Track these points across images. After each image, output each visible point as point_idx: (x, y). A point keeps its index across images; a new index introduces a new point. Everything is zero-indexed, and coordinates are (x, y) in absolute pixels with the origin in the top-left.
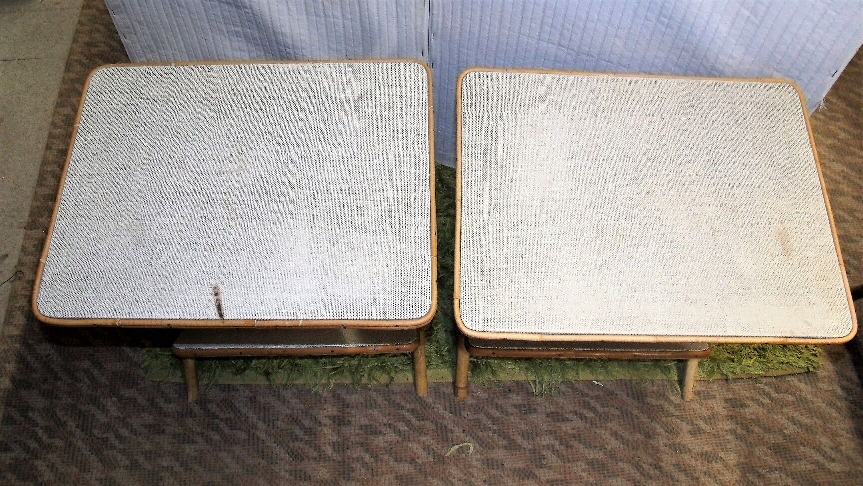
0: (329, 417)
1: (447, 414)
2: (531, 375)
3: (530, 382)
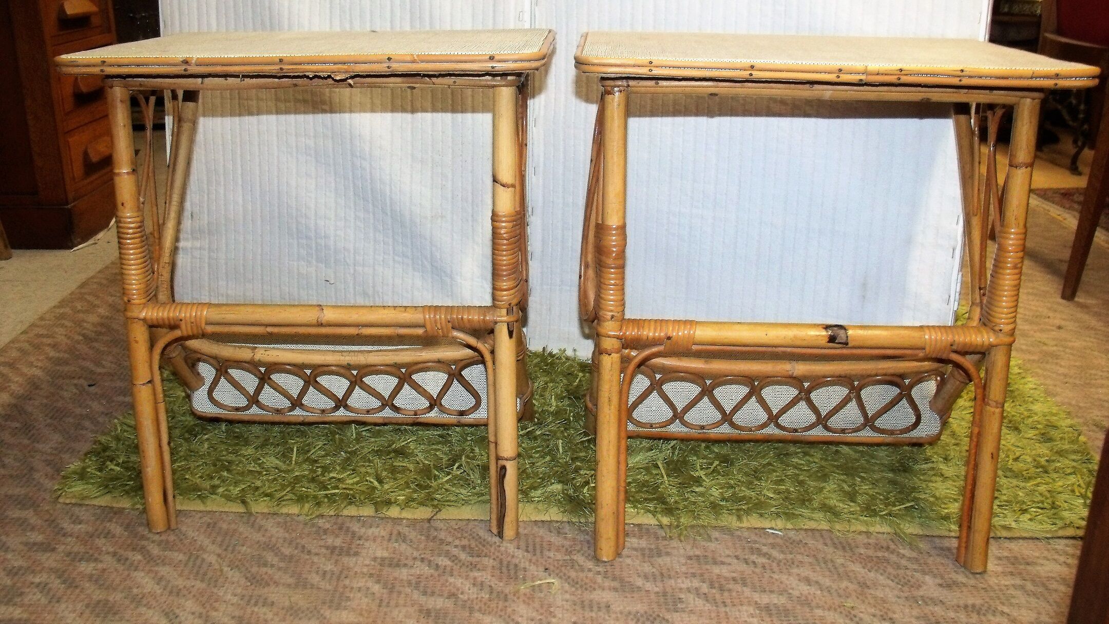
0: (327, 547)
1: (519, 553)
2: (662, 516)
3: (661, 526)
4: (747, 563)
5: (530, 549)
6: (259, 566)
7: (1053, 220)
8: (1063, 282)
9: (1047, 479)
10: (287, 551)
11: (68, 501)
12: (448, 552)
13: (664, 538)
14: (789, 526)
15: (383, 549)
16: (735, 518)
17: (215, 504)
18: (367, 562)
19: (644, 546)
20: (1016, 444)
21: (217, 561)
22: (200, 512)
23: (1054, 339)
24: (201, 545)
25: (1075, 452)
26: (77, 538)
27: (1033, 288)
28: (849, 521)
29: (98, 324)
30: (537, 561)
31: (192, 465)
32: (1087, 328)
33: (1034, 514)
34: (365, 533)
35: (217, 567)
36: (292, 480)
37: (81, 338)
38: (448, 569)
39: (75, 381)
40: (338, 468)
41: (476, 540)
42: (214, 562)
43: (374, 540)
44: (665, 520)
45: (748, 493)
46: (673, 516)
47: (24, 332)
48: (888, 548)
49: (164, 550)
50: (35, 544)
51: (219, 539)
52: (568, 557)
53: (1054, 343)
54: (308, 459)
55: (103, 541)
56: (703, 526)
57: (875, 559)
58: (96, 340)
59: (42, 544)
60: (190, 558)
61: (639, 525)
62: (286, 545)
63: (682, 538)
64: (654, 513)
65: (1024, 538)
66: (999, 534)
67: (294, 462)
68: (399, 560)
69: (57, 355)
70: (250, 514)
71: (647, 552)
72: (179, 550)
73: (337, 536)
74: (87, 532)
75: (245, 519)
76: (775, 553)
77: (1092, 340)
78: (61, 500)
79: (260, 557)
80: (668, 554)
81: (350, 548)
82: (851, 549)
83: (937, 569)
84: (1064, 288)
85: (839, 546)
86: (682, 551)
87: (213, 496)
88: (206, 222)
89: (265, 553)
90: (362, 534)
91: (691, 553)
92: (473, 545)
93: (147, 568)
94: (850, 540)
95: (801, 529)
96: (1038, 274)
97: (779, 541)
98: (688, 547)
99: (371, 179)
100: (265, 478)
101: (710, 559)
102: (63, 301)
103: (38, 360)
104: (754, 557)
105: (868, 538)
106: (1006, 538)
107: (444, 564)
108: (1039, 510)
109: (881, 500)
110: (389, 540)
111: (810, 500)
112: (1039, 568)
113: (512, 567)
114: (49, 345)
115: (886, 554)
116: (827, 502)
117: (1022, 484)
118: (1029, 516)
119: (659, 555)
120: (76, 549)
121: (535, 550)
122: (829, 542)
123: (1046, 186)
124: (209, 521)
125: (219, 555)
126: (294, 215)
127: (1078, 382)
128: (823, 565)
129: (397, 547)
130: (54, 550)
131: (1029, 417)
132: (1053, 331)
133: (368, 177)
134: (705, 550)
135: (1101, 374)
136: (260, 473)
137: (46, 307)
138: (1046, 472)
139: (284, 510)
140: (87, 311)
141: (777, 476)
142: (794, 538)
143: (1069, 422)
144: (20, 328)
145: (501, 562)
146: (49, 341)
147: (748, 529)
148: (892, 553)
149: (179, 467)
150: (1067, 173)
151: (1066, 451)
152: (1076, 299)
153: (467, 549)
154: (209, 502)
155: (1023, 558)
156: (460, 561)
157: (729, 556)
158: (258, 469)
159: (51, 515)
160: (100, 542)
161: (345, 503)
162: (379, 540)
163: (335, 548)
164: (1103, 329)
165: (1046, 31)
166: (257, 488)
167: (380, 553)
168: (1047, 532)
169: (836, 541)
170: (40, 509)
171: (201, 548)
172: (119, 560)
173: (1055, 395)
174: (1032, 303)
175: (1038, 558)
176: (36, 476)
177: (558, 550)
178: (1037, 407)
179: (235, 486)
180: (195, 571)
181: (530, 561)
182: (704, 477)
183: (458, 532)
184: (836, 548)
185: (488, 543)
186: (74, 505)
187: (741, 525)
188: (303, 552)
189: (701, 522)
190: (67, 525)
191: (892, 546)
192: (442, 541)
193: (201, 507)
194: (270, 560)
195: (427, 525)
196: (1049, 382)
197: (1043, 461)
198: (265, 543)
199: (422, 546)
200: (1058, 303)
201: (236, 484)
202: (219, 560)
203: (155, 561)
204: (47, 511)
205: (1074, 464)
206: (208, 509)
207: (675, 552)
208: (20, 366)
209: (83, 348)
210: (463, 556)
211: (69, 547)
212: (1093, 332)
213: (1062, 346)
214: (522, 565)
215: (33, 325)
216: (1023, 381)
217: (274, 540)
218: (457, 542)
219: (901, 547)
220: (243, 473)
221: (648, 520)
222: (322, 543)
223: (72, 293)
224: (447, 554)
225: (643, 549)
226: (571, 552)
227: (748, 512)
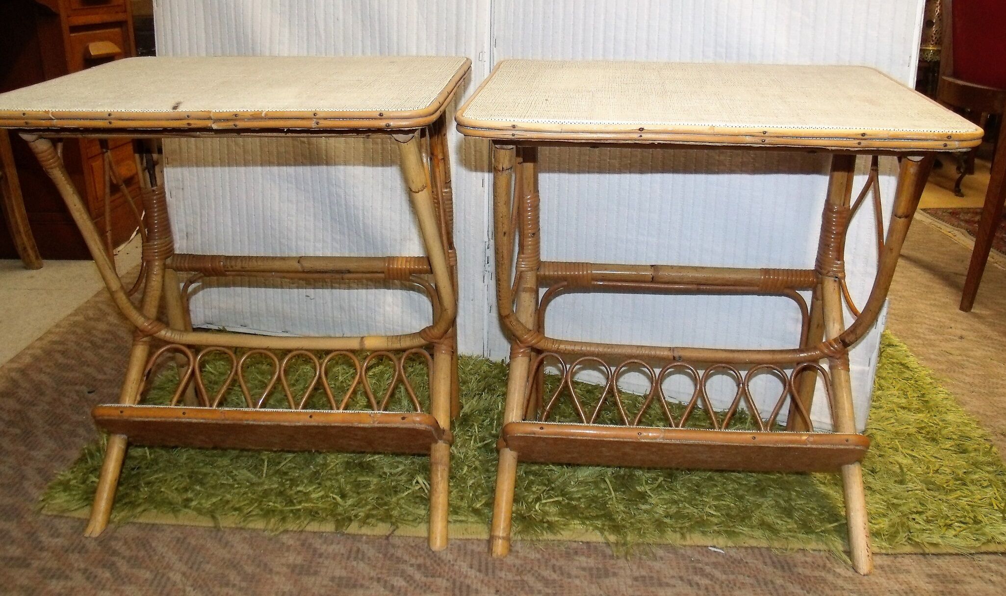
0: (288, 566)
1: (472, 573)
2: (610, 534)
3: (608, 544)
4: (691, 585)
5: (483, 568)
6: (221, 586)
7: (944, 236)
8: (961, 294)
9: (966, 492)
10: (249, 569)
11: (50, 513)
12: (403, 572)
13: (612, 557)
14: (730, 544)
15: (341, 568)
16: (678, 535)
17: (187, 519)
18: (325, 583)
19: (592, 565)
20: (935, 455)
21: (181, 580)
22: (173, 526)
23: (958, 349)
24: (168, 562)
25: (990, 464)
26: (53, 552)
27: (935, 300)
28: (787, 539)
29: (106, 331)
30: (489, 582)
31: (169, 477)
32: (985, 337)
33: (958, 529)
34: (326, 550)
35: (181, 586)
36: (261, 494)
37: (89, 345)
38: (403, 590)
39: (77, 388)
40: (305, 481)
41: (432, 559)
42: (178, 581)
43: (334, 559)
44: (612, 538)
45: (691, 510)
46: (620, 534)
47: (41, 339)
48: (824, 566)
49: (133, 567)
50: (11, 559)
51: (186, 556)
52: (518, 578)
53: (958, 352)
54: (277, 472)
55: (77, 556)
56: (649, 544)
57: (812, 579)
58: (103, 347)
59: (18, 559)
60: (156, 576)
61: (588, 543)
62: (249, 562)
63: (629, 558)
64: (602, 530)
65: (951, 554)
66: (927, 551)
67: (264, 475)
68: (356, 580)
69: (65, 361)
70: (217, 528)
71: (595, 572)
72: (147, 568)
73: (299, 553)
74: (63, 547)
75: (213, 534)
76: (717, 574)
77: (990, 349)
78: (44, 512)
79: (223, 576)
80: (615, 574)
81: (310, 567)
82: (790, 569)
83: (872, 589)
84: (962, 300)
85: (778, 566)
86: (628, 572)
87: (187, 510)
88: (200, 242)
89: (227, 572)
90: (322, 551)
91: (637, 574)
92: (428, 563)
93: (114, 587)
94: (788, 559)
95: (742, 547)
96: (938, 286)
97: (720, 559)
98: (635, 567)
99: (346, 205)
100: (236, 491)
101: (655, 581)
102: (79, 309)
103: (47, 366)
104: (697, 578)
105: (805, 555)
106: (933, 554)
107: (399, 585)
108: (962, 525)
109: (815, 516)
110: (348, 558)
111: (750, 517)
112: (967, 587)
113: (464, 589)
114: (59, 351)
115: (823, 574)
116: (766, 518)
117: (944, 497)
118: (954, 533)
119: (607, 575)
120: (49, 565)
121: (487, 569)
122: (768, 560)
123: (936, 206)
124: (179, 535)
125: (184, 574)
126: (277, 236)
127: (983, 391)
128: (764, 587)
129: (355, 565)
130: (28, 566)
131: (945, 428)
132: (956, 340)
133: (343, 202)
134: (651, 569)
135: (1001, 382)
136: (232, 486)
137: (63, 315)
138: (965, 484)
139: (251, 525)
140: (98, 320)
141: (718, 491)
142: (735, 556)
143: (980, 432)
144: (38, 335)
145: (454, 583)
146: (60, 348)
147: (691, 546)
148: (829, 571)
149: (157, 479)
150: (952, 194)
151: (982, 463)
152: (972, 311)
153: (423, 570)
154: (181, 516)
155: (952, 576)
156: (415, 582)
157: (673, 577)
158: (231, 481)
159: (32, 528)
160: (73, 557)
161: (308, 520)
162: (338, 558)
163: (295, 566)
164: (999, 338)
165: (944, 74)
166: (228, 502)
167: (339, 572)
168: (972, 548)
169: (775, 559)
170: (23, 520)
171: (169, 567)
172: (88, 578)
173: (964, 404)
174: (936, 314)
175: (965, 575)
176: (26, 484)
177: (510, 570)
178: (950, 417)
179: (207, 500)
180: (159, 591)
181: (482, 581)
182: (649, 492)
183: (415, 550)
184: (775, 567)
185: (443, 561)
186: (56, 516)
187: (684, 543)
188: (264, 570)
189: (647, 540)
190: (44, 537)
191: (829, 565)
192: (399, 560)
193: (174, 522)
194: (232, 579)
195: (385, 542)
196: (957, 390)
197: (960, 472)
198: (229, 560)
199: (379, 565)
200: (957, 314)
201: (209, 496)
202: (183, 579)
203: (122, 579)
204: (30, 523)
205: (990, 476)
206: (180, 523)
207: (622, 572)
208: (30, 373)
209: (89, 355)
210: (418, 576)
211: (43, 562)
212: (989, 341)
213: (966, 356)
214: (474, 587)
215: (49, 332)
216: (935, 391)
217: (238, 557)
218: (413, 561)
219: (836, 566)
220: (216, 485)
221: (596, 537)
222: (283, 561)
223: (88, 302)
224: (402, 574)
225: (591, 569)
226: (522, 572)
227: (691, 529)
